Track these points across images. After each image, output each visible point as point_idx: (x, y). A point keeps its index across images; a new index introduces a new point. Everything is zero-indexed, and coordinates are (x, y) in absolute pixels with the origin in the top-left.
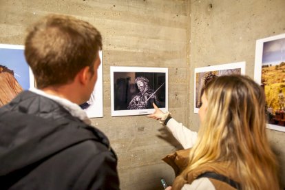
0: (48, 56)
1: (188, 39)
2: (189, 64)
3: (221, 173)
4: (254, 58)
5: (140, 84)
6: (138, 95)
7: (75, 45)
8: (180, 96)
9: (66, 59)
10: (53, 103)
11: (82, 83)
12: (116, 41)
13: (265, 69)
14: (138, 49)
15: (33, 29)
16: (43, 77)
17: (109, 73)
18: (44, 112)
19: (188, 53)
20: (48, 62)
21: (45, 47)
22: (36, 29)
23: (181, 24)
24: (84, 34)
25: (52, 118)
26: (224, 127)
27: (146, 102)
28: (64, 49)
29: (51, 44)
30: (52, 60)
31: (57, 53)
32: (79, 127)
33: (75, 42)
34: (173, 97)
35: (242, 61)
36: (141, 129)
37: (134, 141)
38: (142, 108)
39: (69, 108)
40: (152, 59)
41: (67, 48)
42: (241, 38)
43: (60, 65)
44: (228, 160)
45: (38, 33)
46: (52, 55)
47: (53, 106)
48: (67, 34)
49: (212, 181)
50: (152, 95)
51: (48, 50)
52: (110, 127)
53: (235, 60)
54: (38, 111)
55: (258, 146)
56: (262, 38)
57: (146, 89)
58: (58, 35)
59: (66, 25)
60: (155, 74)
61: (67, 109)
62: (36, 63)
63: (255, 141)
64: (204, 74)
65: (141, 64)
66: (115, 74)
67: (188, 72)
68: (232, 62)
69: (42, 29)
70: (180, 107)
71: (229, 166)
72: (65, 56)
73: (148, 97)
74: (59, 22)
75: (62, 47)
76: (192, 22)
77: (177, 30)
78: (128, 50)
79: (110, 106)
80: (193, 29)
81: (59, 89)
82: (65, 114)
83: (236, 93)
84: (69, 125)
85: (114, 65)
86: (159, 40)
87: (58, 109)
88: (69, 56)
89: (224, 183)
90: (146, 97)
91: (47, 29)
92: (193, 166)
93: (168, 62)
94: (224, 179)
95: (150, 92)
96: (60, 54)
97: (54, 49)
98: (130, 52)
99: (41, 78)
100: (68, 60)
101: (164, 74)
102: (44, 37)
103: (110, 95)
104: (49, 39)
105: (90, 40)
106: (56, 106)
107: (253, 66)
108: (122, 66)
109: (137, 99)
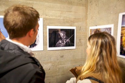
0: (14, 25)
1: (87, 12)
2: (87, 25)
3: (96, 77)
4: (118, 23)
5: (62, 34)
6: (61, 40)
7: (26, 19)
8: (82, 41)
9: (22, 26)
10: (15, 45)
11: (30, 36)
12: (50, 13)
13: (123, 28)
14: (61, 17)
15: (7, 12)
16: (12, 34)
17: (46, 29)
18: (11, 50)
19: (86, 19)
20: (14, 28)
21: (13, 21)
22: (8, 12)
23: (83, 4)
24: (30, 14)
25: (14, 52)
26: (98, 56)
27: (65, 43)
28: (21, 22)
29: (15, 19)
30: (16, 27)
31: (18, 24)
32: (26, 57)
33: (26, 18)
34: (78, 41)
35: (112, 24)
36: (62, 57)
37: (59, 62)
38: (63, 46)
39: (23, 48)
40: (68, 22)
41: (23, 21)
42: (112, 12)
43: (20, 29)
44: (99, 72)
45: (9, 14)
46: (16, 24)
47: (15, 47)
48: (23, 15)
49: (91, 81)
50: (68, 40)
51: (14, 22)
52: (47, 56)
53: (109, 23)
54: (9, 49)
55: (114, 64)
56: (122, 12)
57: (65, 37)
58: (18, 15)
59: (22, 10)
60: (70, 30)
61: (22, 48)
62: (9, 28)
63: (112, 62)
64: (94, 30)
65: (62, 25)
66: (49, 29)
67: (86, 29)
68: (108, 24)
69: (11, 12)
70: (82, 46)
71: (99, 75)
72: (22, 25)
73: (66, 41)
74: (19, 9)
75: (21, 21)
76: (89, 3)
77: (81, 7)
78: (56, 18)
79: (47, 45)
80: (89, 7)
81: (19, 39)
82: (21, 51)
83: (103, 40)
84: (21, 56)
85: (49, 25)
86: (71, 13)
87: (18, 48)
88: (24, 25)
89: (96, 82)
90: (64, 41)
91: (13, 12)
92: (84, 74)
93: (76, 24)
94: (96, 80)
95: (66, 38)
96: (19, 24)
97: (17, 22)
98: (57, 19)
99: (11, 35)
100: (23, 27)
101: (74, 30)
102: (12, 16)
103: (47, 40)
104: (14, 17)
105: (33, 17)
106: (16, 47)
107: (117, 26)
108: (53, 26)
109: (60, 42)
